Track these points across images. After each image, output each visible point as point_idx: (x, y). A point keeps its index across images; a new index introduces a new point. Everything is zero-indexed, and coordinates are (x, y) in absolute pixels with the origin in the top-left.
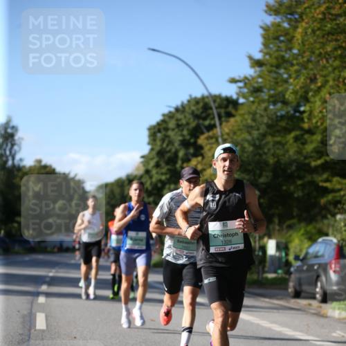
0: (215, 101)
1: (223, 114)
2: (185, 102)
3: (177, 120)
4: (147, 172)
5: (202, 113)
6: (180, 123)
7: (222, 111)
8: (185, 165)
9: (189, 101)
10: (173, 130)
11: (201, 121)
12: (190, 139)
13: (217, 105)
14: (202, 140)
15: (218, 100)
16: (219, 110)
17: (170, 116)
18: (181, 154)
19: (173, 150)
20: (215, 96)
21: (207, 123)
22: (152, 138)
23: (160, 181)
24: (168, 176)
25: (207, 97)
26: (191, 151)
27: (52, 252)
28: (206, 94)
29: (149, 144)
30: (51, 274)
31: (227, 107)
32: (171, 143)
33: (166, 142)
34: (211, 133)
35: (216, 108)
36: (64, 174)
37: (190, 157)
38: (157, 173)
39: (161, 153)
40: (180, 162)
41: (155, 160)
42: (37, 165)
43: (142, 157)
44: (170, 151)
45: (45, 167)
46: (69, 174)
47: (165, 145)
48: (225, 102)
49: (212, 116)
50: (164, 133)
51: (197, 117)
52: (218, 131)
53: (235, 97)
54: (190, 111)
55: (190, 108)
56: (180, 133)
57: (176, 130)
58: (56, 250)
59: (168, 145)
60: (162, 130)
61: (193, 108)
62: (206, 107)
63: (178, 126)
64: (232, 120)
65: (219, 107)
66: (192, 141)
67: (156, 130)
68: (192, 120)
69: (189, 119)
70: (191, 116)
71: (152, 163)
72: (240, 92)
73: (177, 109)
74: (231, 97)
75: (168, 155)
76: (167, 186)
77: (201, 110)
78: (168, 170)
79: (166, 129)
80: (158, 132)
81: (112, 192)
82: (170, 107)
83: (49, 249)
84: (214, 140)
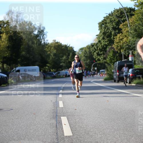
0: (125, 10)
1: (129, 15)
2: (113, 11)
3: (110, 19)
4: (99, 41)
5: (120, 15)
6: (111, 20)
7: (129, 14)
8: (115, 37)
9: (114, 11)
10: (109, 23)
11: (120, 19)
12: (116, 26)
13: (126, 11)
14: (121, 26)
15: (127, 10)
16: (127, 13)
17: (107, 17)
18: (113, 33)
19: (109, 32)
20: (125, 8)
21: (122, 19)
22: (100, 27)
23: (105, 45)
24: (108, 43)
25: (122, 9)
26: (117, 31)
27: (63, 77)
28: (121, 7)
29: (99, 30)
30: (63, 86)
31: (130, 12)
32: (108, 29)
33: (106, 28)
34: (124, 23)
35: (126, 13)
36: (65, 45)
37: (117, 34)
38: (103, 42)
39: (104, 33)
40: (113, 36)
41: (102, 36)
42: (54, 42)
43: (97, 35)
44: (108, 32)
45: (57, 43)
46: (67, 45)
47: (106, 30)
48: (129, 10)
49: (124, 16)
50: (105, 25)
51: (118, 17)
52: (127, 22)
53: (133, 7)
54: (115, 15)
55: (115, 14)
56: (111, 24)
57: (110, 23)
58: (64, 76)
59: (107, 30)
60: (104, 24)
61: (116, 14)
62: (122, 13)
63: (111, 21)
64: (133, 17)
65: (127, 12)
66: (117, 27)
67: (102, 24)
68: (116, 18)
69: (115, 18)
70: (116, 17)
71: (101, 38)
72: (135, 4)
73: (110, 15)
74: (132, 7)
75: (108, 33)
76: (108, 46)
77: (120, 14)
78: (108, 40)
79: (106, 23)
80: (103, 24)
81: (85, 51)
82: (107, 14)
83: (61, 76)
84: (126, 26)
